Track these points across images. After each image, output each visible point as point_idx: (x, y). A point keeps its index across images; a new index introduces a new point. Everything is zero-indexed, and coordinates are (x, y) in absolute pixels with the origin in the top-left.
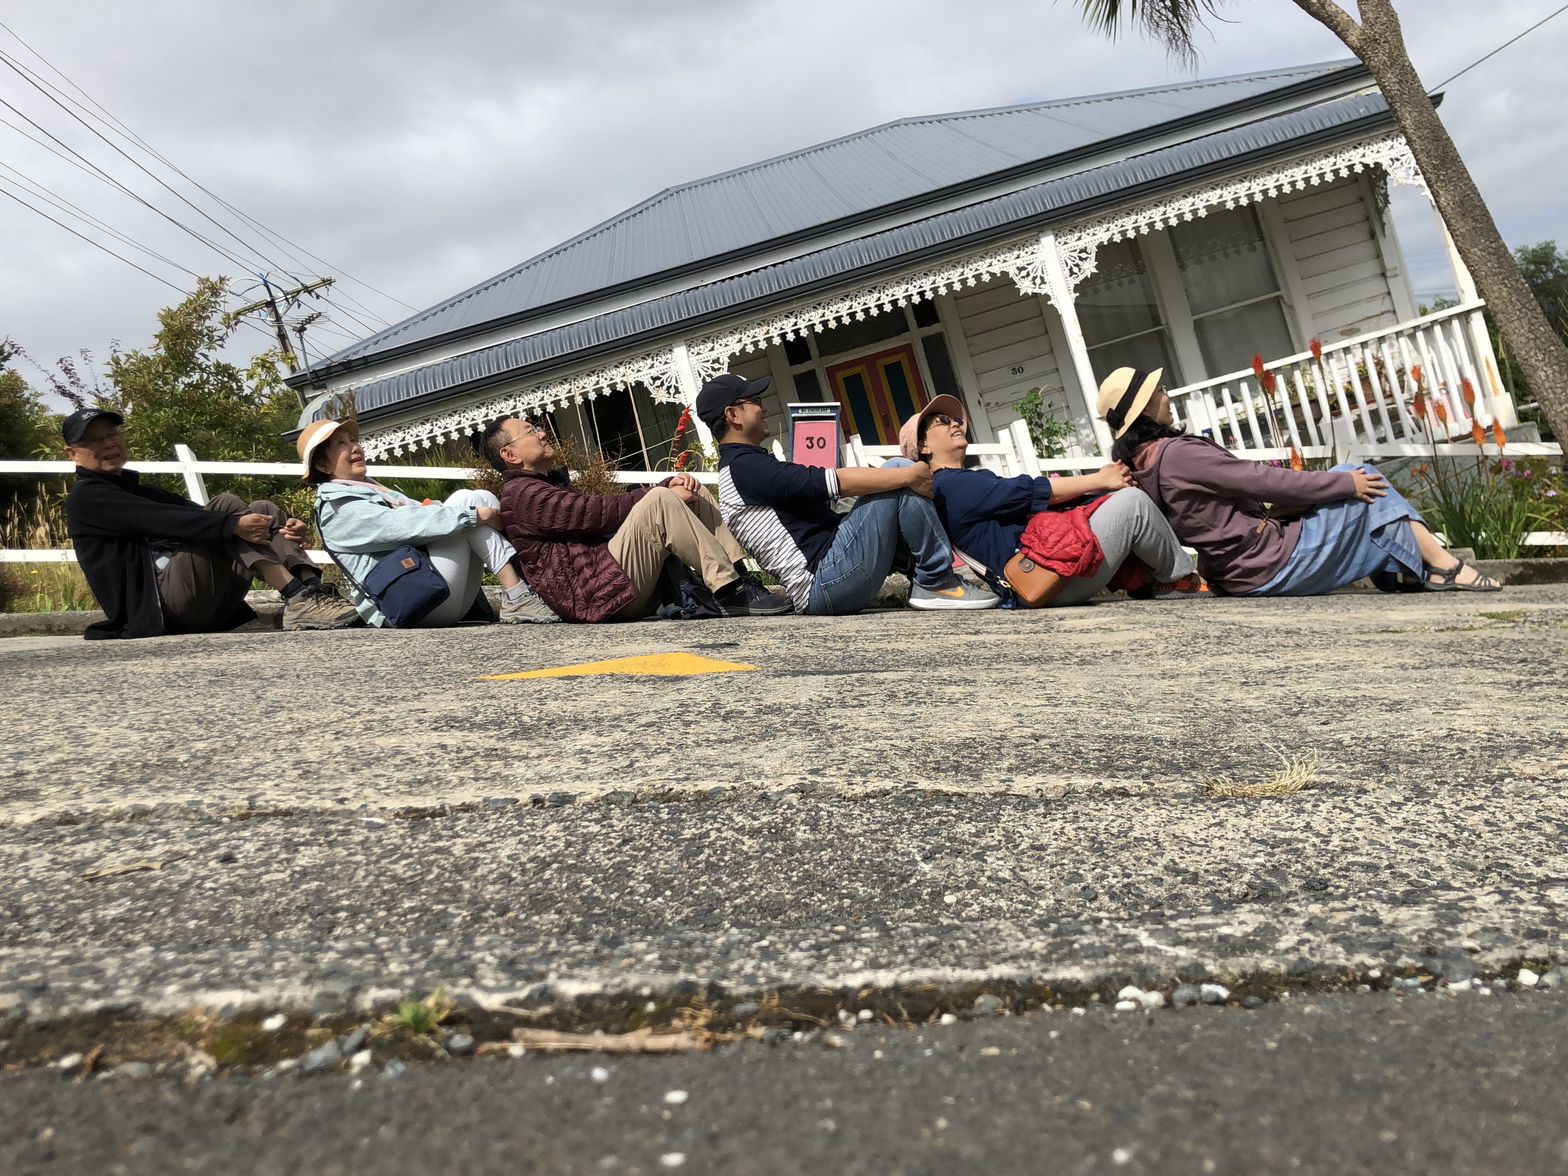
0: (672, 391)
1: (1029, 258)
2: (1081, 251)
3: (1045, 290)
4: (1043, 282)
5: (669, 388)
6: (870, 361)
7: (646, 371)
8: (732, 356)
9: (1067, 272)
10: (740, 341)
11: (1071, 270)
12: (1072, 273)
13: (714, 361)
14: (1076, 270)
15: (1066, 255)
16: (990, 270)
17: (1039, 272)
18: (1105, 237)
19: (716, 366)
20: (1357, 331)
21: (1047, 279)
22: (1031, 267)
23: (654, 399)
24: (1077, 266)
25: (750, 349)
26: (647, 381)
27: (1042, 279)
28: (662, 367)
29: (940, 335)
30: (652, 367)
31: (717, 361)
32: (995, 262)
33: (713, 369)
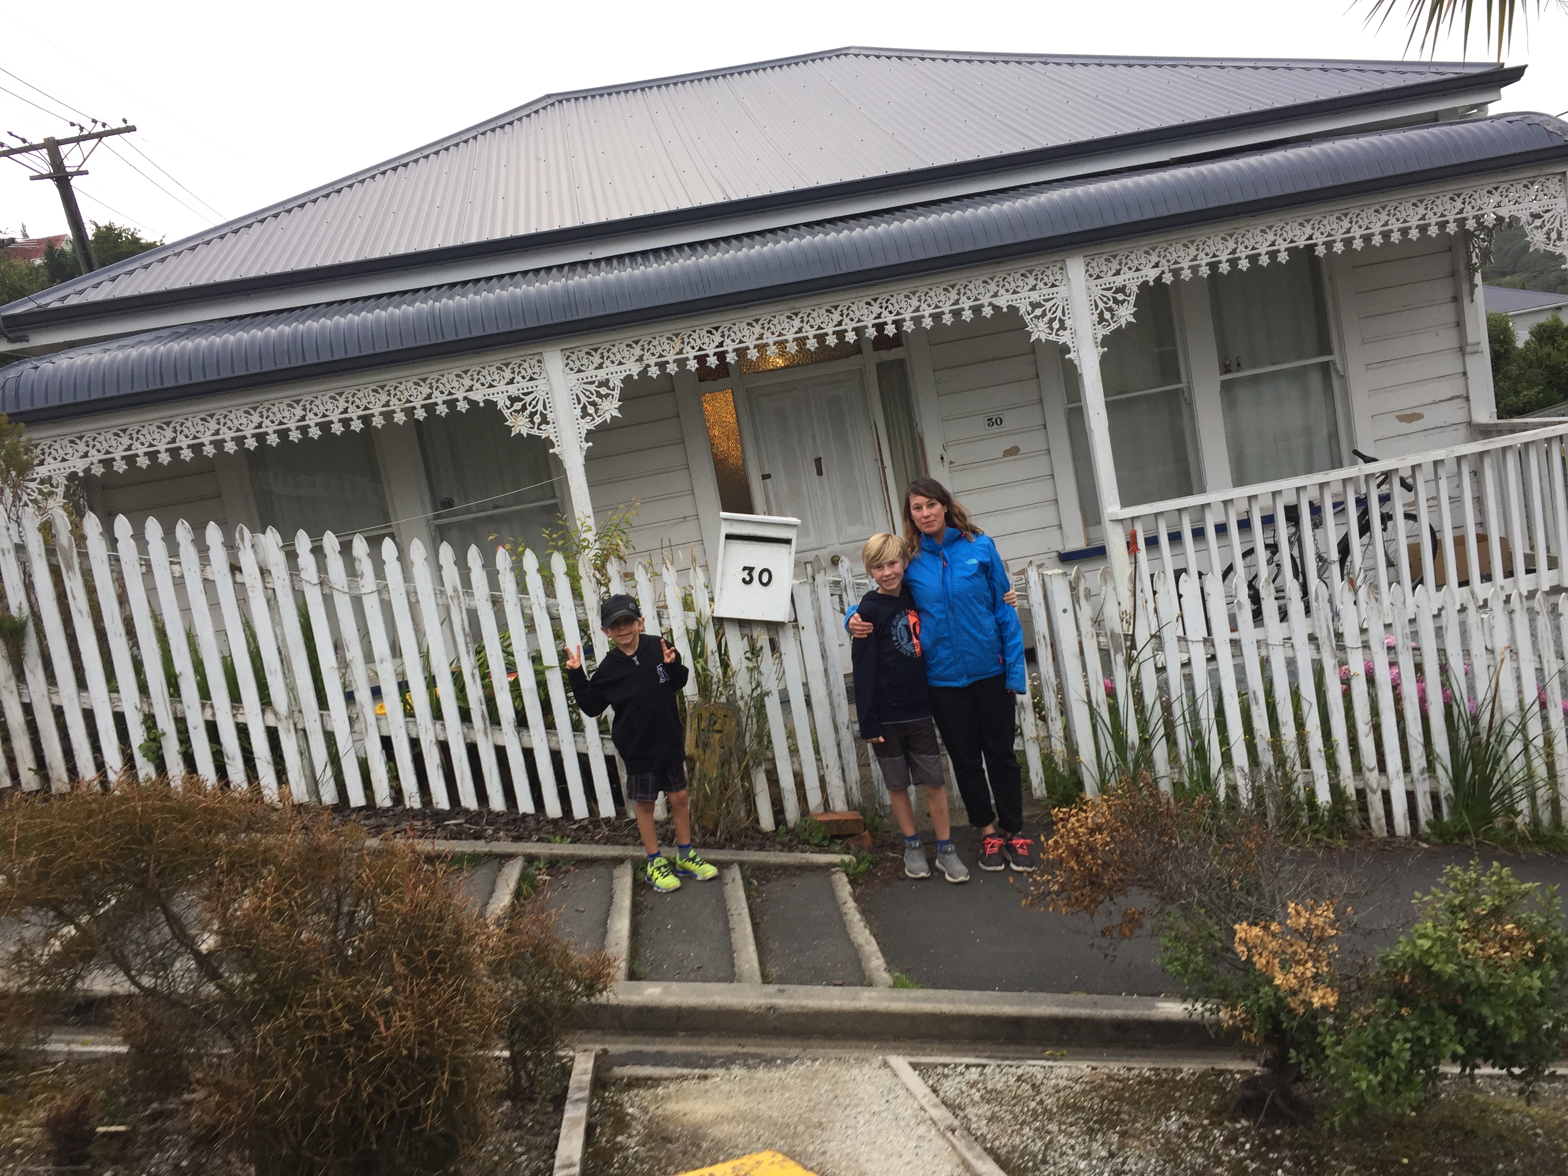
0: (537, 419)
1: (1048, 291)
2: (1118, 291)
3: (1064, 338)
4: (1063, 327)
5: (532, 415)
7: (501, 387)
8: (627, 380)
9: (1096, 318)
10: (640, 359)
11: (1101, 315)
12: (1101, 319)
13: (602, 384)
14: (1107, 315)
16: (995, 301)
17: (1059, 313)
18: (1151, 275)
19: (603, 391)
20: (1419, 416)
21: (1068, 323)
22: (1048, 305)
23: (509, 429)
24: (1110, 310)
25: (654, 372)
26: (502, 402)
27: (1062, 322)
28: (525, 384)
29: (901, 362)
30: (511, 382)
31: (605, 383)
32: (1002, 291)
33: (599, 395)
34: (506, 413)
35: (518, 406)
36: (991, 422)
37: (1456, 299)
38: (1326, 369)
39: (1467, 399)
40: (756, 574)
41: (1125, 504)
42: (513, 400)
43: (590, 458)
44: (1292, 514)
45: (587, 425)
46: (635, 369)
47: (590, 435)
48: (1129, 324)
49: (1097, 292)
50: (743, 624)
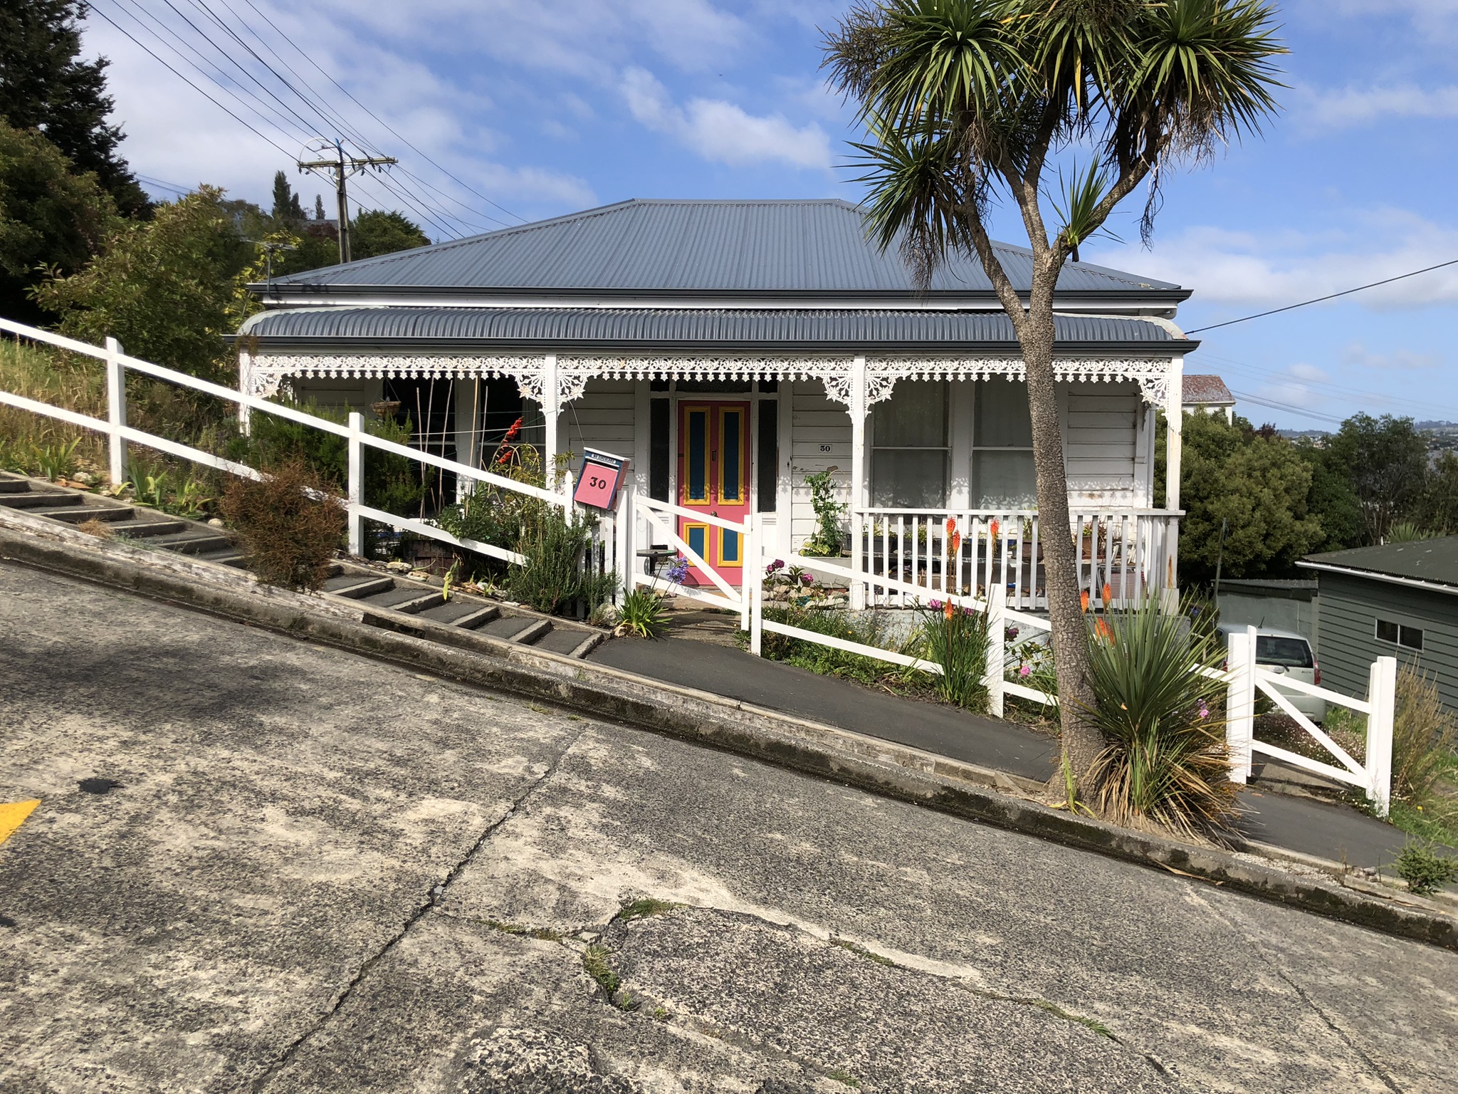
0: (536, 391)
1: (841, 372)
2: (883, 379)
3: (846, 401)
4: (847, 394)
5: (534, 388)
6: (715, 405)
7: (519, 369)
8: (590, 378)
9: (867, 393)
10: (600, 368)
11: (871, 391)
12: (871, 394)
14: (875, 392)
15: (870, 378)
16: (809, 372)
17: (846, 386)
18: (904, 374)
19: (576, 382)
20: (1099, 497)
21: (850, 393)
22: (840, 380)
23: (519, 393)
24: (877, 389)
25: (606, 377)
26: (518, 377)
27: (847, 391)
28: (533, 370)
29: (774, 402)
30: (525, 367)
31: (577, 378)
32: (815, 368)
33: (573, 384)
34: (520, 384)
35: (527, 381)
36: (822, 447)
39: (1133, 491)
42: (525, 377)
45: (563, 399)
46: (596, 373)
47: (563, 405)
48: (887, 400)
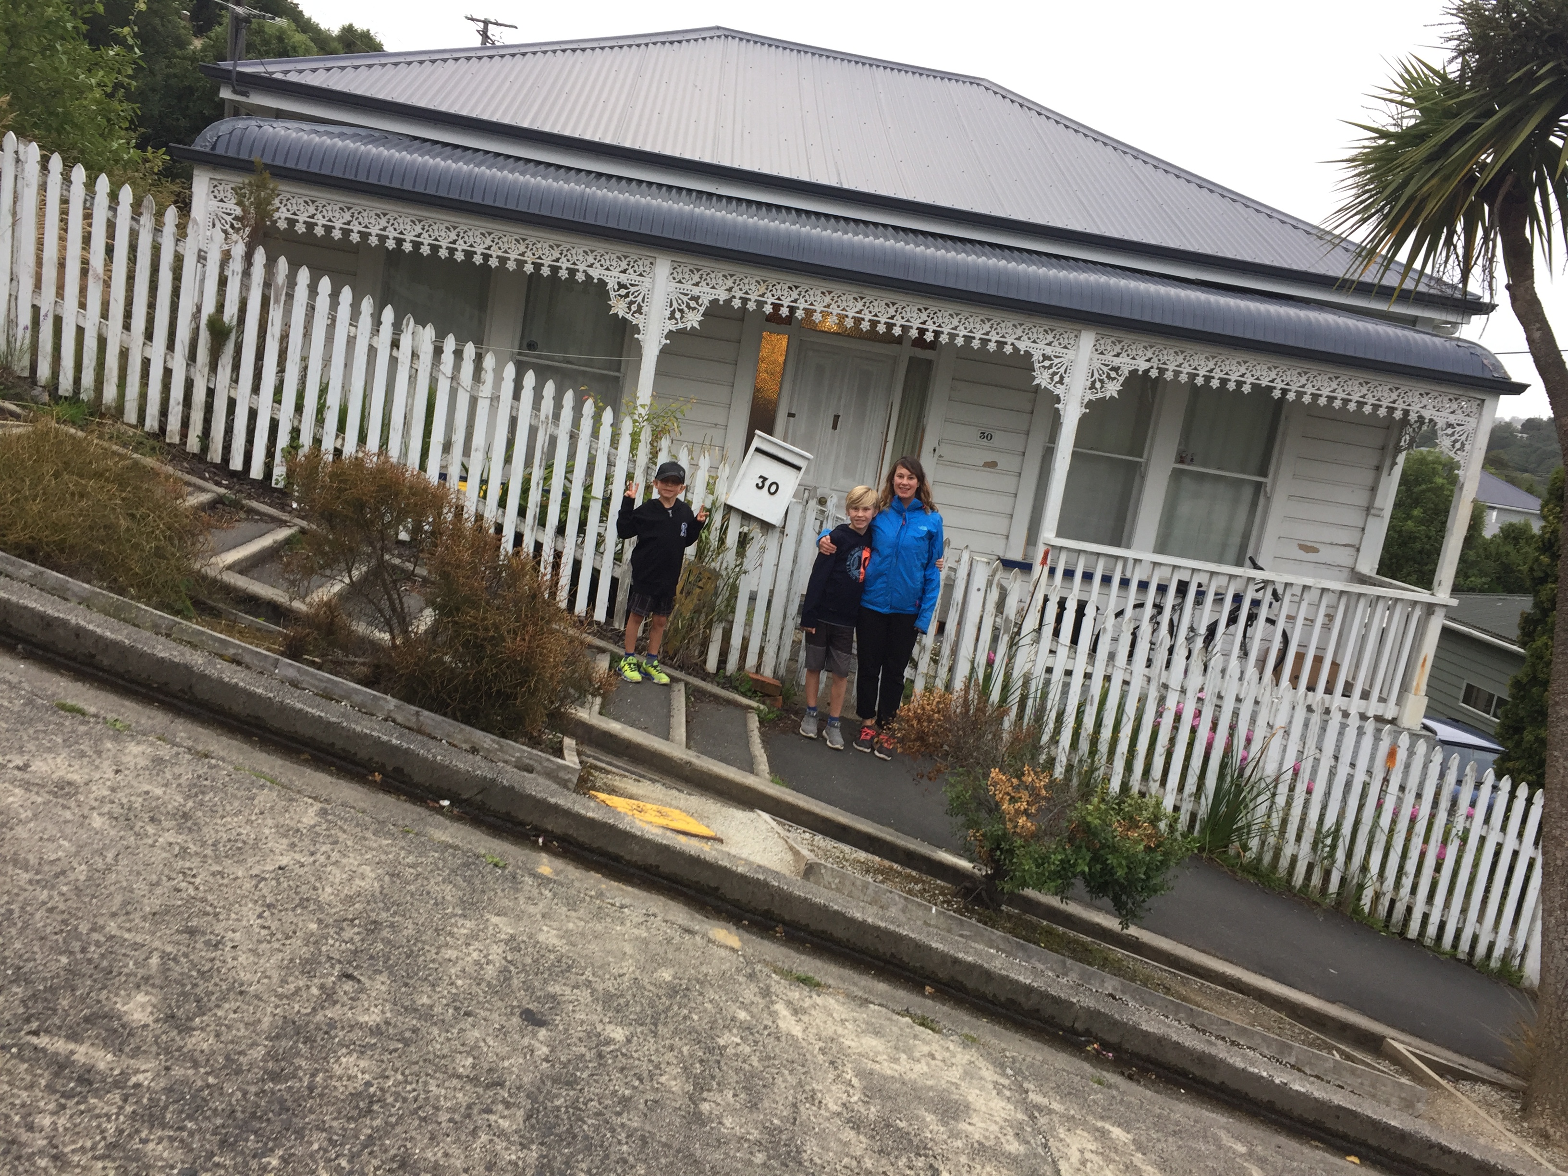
0: (634, 308)
1: (1059, 350)
2: (1113, 369)
3: (1059, 390)
4: (1061, 381)
5: (631, 303)
7: (615, 273)
8: (714, 302)
9: (1089, 384)
10: (730, 290)
11: (1094, 383)
12: (1093, 386)
13: (693, 298)
14: (1098, 385)
16: (1017, 343)
17: (1062, 370)
18: (1142, 366)
19: (693, 304)
20: (1315, 550)
21: (1066, 380)
22: (1056, 361)
23: (610, 307)
24: (1102, 381)
25: (737, 303)
26: (612, 284)
27: (1062, 378)
28: (634, 277)
29: (930, 362)
30: (624, 272)
31: (696, 299)
32: (1025, 338)
33: (688, 306)
34: (612, 294)
35: (623, 292)
36: (983, 435)
37: (1378, 469)
38: (1258, 486)
39: (1358, 550)
40: (767, 484)
41: (1059, 534)
42: (621, 286)
43: (664, 352)
44: (1182, 588)
45: (671, 326)
46: (723, 296)
47: (670, 335)
48: (1112, 397)
49: (1097, 365)
50: (746, 517)
